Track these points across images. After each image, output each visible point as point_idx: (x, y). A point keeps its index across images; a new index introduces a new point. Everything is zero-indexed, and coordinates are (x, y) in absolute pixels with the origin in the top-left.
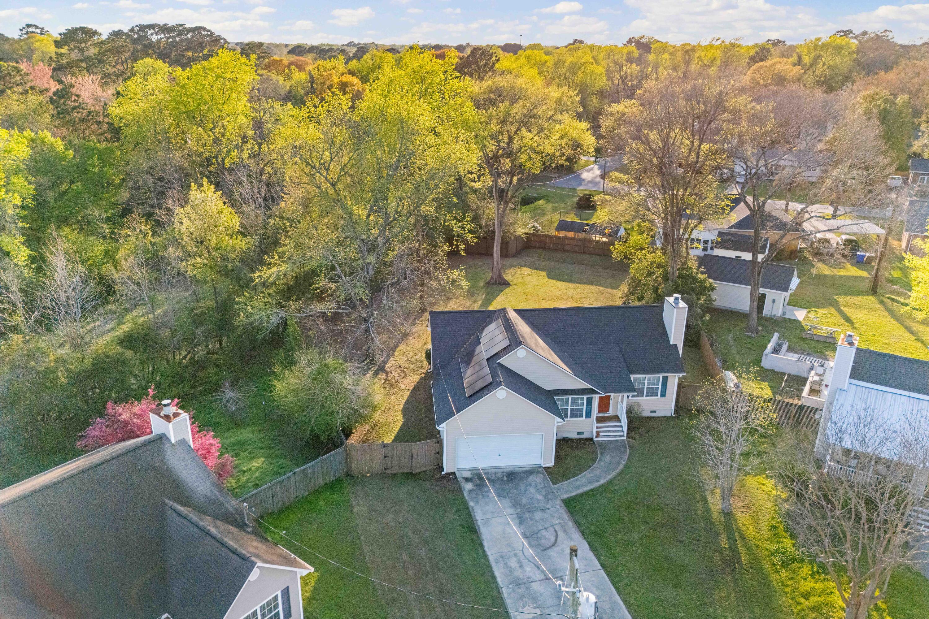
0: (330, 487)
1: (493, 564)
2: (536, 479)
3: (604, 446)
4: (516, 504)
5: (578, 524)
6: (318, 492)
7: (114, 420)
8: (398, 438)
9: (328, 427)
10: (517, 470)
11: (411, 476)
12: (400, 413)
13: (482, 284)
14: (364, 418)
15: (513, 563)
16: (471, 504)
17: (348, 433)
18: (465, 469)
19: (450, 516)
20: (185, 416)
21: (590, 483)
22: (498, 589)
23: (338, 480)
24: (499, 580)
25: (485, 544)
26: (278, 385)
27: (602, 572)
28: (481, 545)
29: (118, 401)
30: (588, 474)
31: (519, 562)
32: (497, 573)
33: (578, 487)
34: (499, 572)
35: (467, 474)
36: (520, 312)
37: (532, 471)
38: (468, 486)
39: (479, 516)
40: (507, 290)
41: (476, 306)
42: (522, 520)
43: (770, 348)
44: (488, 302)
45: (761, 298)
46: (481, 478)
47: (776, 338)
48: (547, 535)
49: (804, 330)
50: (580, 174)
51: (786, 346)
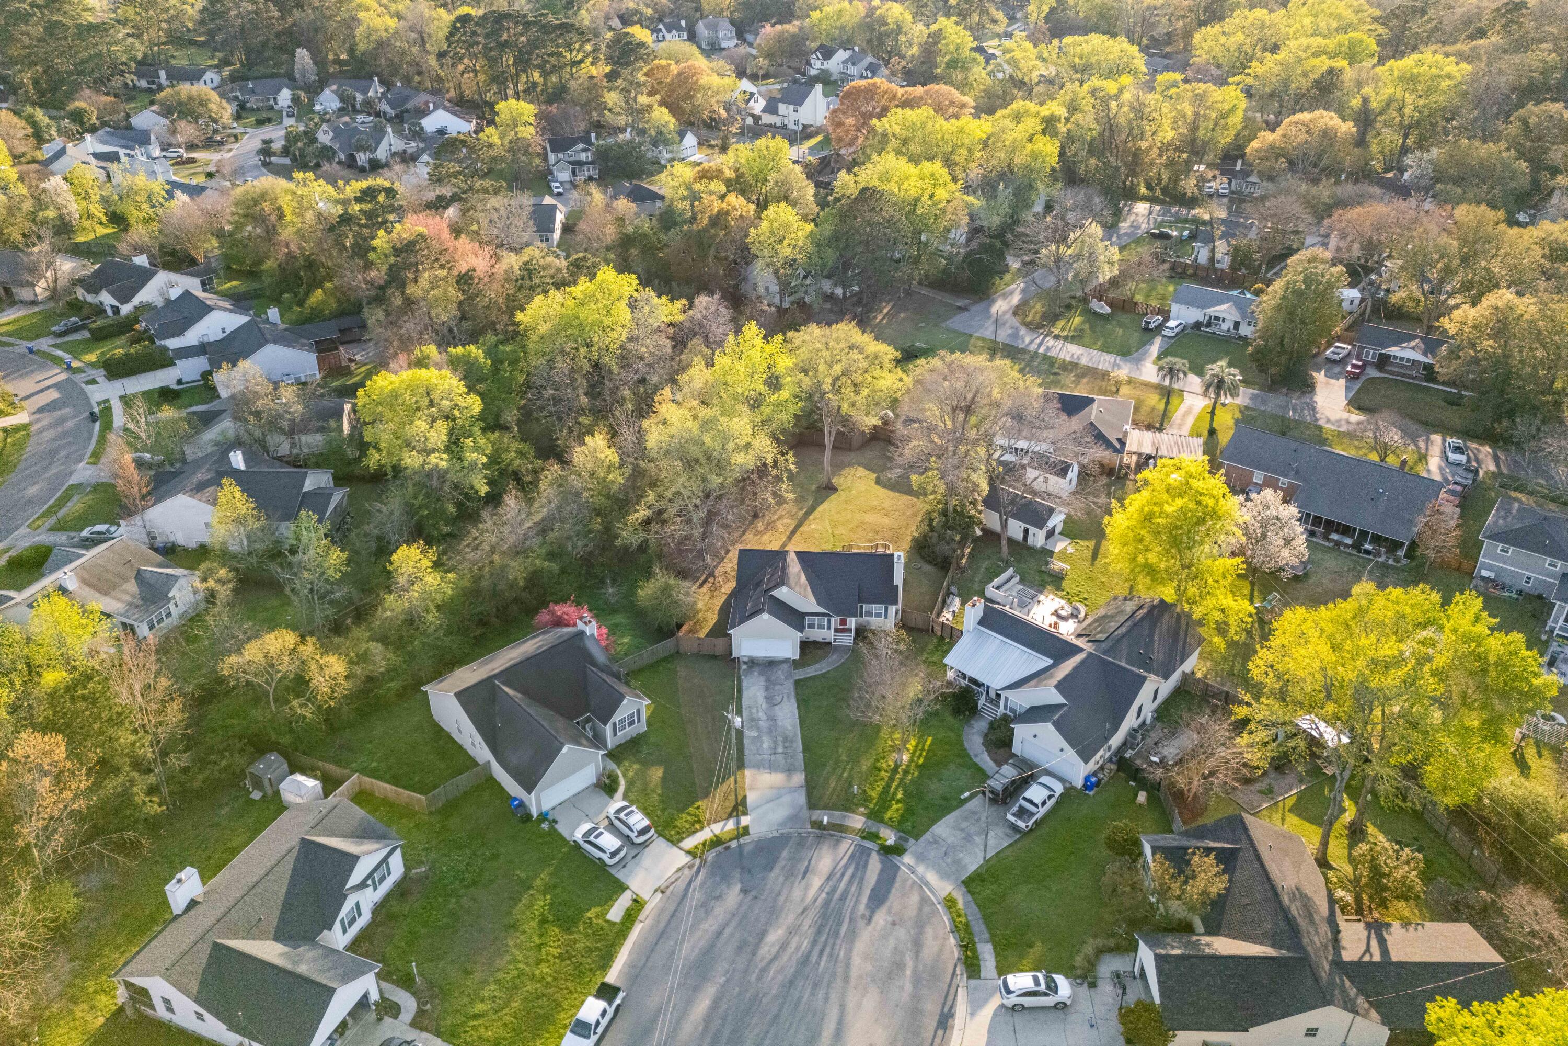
0: (666, 659)
2: (785, 666)
3: (837, 648)
4: (768, 680)
5: (797, 694)
6: (658, 662)
7: (553, 613)
8: (708, 635)
9: (668, 624)
10: (774, 659)
11: (714, 657)
13: (814, 487)
14: (689, 618)
16: (743, 678)
17: (679, 626)
18: (744, 657)
19: (729, 683)
20: (594, 623)
21: (816, 671)
23: (672, 656)
25: (743, 699)
26: (640, 592)
27: (798, 719)
29: (556, 603)
30: (817, 666)
31: (758, 710)
33: (807, 673)
35: (745, 660)
36: (798, 554)
37: (785, 661)
38: (744, 667)
39: (745, 684)
40: (833, 497)
41: (801, 513)
42: (767, 689)
43: (996, 581)
44: (812, 510)
45: (1026, 531)
46: (753, 663)
47: (1010, 571)
48: (778, 698)
49: (1048, 563)
50: (993, 301)
51: (1017, 579)
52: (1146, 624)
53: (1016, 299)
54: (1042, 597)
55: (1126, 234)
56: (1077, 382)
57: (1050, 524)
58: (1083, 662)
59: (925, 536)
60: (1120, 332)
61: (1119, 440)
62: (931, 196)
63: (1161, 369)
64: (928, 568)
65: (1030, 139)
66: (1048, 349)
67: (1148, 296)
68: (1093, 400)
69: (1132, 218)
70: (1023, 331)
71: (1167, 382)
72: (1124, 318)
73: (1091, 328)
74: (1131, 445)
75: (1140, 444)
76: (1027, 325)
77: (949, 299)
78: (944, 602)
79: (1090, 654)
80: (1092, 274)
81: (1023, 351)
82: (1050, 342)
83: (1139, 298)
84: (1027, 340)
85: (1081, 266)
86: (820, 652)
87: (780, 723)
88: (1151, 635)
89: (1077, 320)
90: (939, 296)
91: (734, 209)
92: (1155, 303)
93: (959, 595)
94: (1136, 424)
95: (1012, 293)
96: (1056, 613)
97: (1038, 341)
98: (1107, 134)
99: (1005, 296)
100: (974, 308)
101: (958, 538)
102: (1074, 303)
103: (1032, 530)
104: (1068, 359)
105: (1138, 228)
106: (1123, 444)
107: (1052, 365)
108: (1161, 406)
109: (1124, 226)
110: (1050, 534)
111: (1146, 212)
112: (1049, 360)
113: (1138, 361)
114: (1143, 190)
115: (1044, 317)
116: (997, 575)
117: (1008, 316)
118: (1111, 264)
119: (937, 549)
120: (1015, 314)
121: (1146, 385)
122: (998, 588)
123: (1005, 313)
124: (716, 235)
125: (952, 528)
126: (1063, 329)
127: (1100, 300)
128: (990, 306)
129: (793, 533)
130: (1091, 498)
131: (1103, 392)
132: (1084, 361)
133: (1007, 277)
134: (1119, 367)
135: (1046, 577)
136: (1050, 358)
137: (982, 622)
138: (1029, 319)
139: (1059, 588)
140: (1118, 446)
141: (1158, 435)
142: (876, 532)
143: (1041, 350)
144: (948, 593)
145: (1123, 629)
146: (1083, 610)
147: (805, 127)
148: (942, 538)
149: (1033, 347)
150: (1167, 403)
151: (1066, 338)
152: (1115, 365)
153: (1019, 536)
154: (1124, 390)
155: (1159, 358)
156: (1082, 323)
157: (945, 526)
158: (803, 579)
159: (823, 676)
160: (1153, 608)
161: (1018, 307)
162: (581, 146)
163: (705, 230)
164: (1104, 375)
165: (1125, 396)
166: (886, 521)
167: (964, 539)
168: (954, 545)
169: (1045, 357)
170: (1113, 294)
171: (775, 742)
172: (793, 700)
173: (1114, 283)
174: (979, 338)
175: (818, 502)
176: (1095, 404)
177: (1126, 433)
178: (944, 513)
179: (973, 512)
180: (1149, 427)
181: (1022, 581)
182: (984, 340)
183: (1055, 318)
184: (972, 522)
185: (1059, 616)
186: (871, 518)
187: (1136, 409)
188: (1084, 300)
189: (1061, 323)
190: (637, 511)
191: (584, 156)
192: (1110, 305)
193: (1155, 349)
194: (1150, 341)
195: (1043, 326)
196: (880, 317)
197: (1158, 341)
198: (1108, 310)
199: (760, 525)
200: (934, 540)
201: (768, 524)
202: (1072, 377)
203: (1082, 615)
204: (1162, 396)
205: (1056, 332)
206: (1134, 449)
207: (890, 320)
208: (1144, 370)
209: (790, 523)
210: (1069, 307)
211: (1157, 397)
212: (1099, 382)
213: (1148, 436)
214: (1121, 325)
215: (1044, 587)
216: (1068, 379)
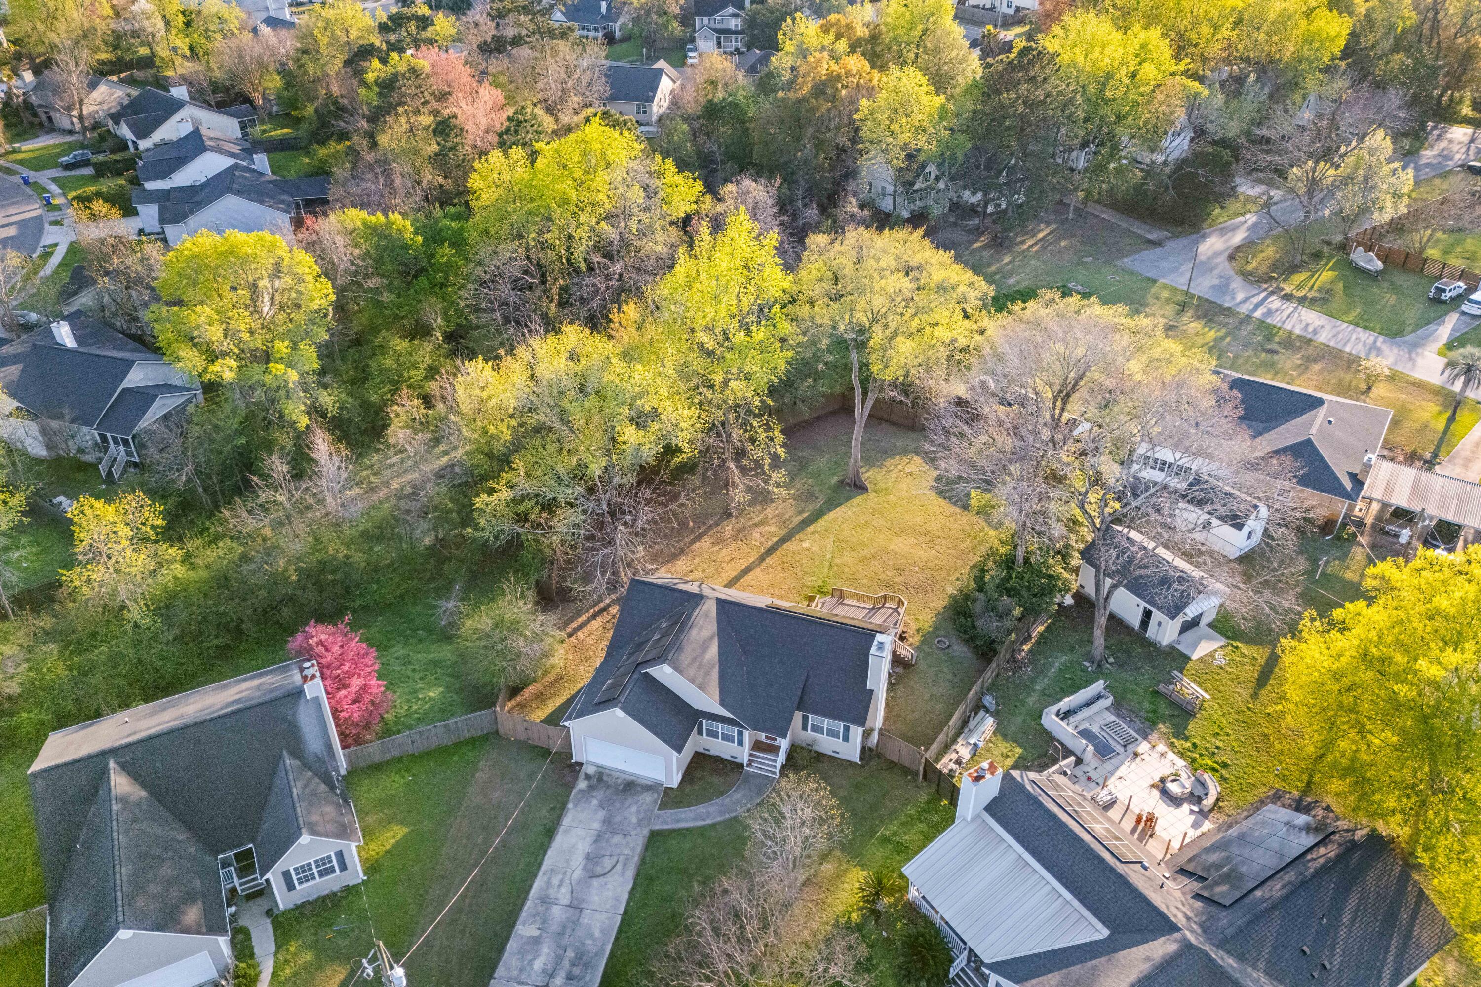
0: (472, 742)
1: (540, 874)
2: (648, 798)
3: (751, 778)
4: (608, 820)
5: (643, 861)
10: (640, 781)
12: (592, 669)
15: (555, 881)
16: (570, 806)
18: (593, 764)
19: (544, 812)
21: (695, 819)
22: (525, 899)
24: (533, 891)
25: (550, 853)
27: (619, 918)
28: (545, 852)
30: (701, 809)
31: (562, 881)
32: (536, 885)
33: (678, 821)
34: (538, 884)
35: (591, 770)
36: (722, 604)
37: (651, 787)
38: (582, 784)
39: (568, 820)
41: (797, 519)
42: (599, 838)
43: (1066, 703)
44: (817, 515)
45: (1147, 614)
46: (600, 779)
47: (1099, 686)
48: (608, 863)
49: (1170, 681)
50: (1204, 237)
51: (1109, 701)
52: (1330, 885)
53: (1238, 238)
54: (1143, 747)
55: (1428, 165)
56: (1304, 368)
57: (1191, 612)
58: (1166, 965)
59: (966, 597)
60: (1393, 299)
61: (1353, 476)
62: (1134, 75)
63: (1451, 364)
64: (961, 650)
65: (1309, 14)
66: (1270, 312)
67: (1447, 252)
68: (1319, 402)
69: (1443, 144)
70: (1237, 283)
71: (1458, 386)
72: (1403, 280)
73: (1346, 288)
74: (1374, 487)
75: (1389, 488)
76: (1246, 276)
77: (1138, 228)
78: (965, 722)
79: (1187, 947)
80: (1364, 211)
81: (1229, 312)
82: (1275, 302)
83: (1432, 253)
84: (1240, 296)
85: (1349, 198)
86: (716, 780)
87: (585, 920)
88: (1336, 909)
89: (1327, 275)
90: (1125, 222)
91: (848, 74)
92: (1457, 262)
93: (995, 714)
94: (1390, 453)
95: (1235, 229)
96: (1161, 787)
97: (1255, 300)
98: (1427, 26)
99: (1223, 231)
100: (1170, 245)
101: (1017, 612)
102: (1326, 250)
103: (1157, 615)
104: (1298, 331)
105: (1449, 158)
106: (1358, 483)
107: (1269, 338)
108: (1440, 424)
109: (1428, 155)
110: (1189, 626)
111: (1466, 139)
112: (1266, 329)
113: (1414, 346)
114: (1466, 110)
115: (1274, 267)
116: (1074, 689)
117: (1222, 258)
118: (1397, 196)
119: (979, 623)
120: (1231, 258)
121: (1420, 386)
122: (1066, 715)
123: (1217, 254)
124: (818, 108)
125: (1010, 592)
126: (1300, 286)
127: (1369, 249)
128: (1197, 242)
129: (771, 550)
130: (1267, 594)
131: (1342, 390)
132: (1323, 338)
133: (1234, 206)
134: (1379, 352)
135: (1163, 708)
136: (1269, 326)
137: (992, 808)
138: (1250, 267)
139: (1180, 732)
140: (1348, 485)
141: (1425, 476)
142: (900, 570)
143: (1258, 314)
144: (978, 707)
145: (1276, 890)
146: (1214, 789)
147: (1018, 9)
148: (991, 607)
149: (1244, 309)
150: (1452, 419)
151: (1302, 300)
152: (1373, 348)
153: (1135, 622)
154: (1380, 390)
155: (1450, 346)
156: (1333, 281)
157: (1004, 588)
158: (713, 651)
159: (701, 832)
160: (1351, 847)
161: (1238, 249)
162: (731, 10)
163: (805, 100)
164: (1352, 362)
165: (1383, 399)
166: (923, 554)
167: (1031, 612)
168: (1008, 623)
169: (1261, 324)
170: (1393, 243)
171: (559, 960)
172: (630, 874)
173: (1397, 226)
174: (1165, 287)
175: (832, 504)
176: (1323, 410)
177: (1368, 467)
178: (1009, 563)
179: (1059, 570)
180: (1412, 458)
181: (1116, 708)
182: (1174, 289)
183: (1294, 269)
184: (1052, 585)
185: (1166, 794)
186: (901, 545)
187: (1396, 423)
188: (1344, 247)
189: (1300, 277)
190: (491, 491)
191: (734, 23)
192: (1385, 260)
193: (1446, 329)
194: (1439, 319)
195: (1268, 279)
196: (1030, 242)
197: (1452, 321)
198: (1380, 265)
199: (728, 528)
200: (978, 607)
201: (742, 530)
202: (1297, 359)
203: (1209, 802)
204: (1445, 407)
205: (1288, 289)
206: (1377, 494)
207: (1043, 248)
208: (1420, 361)
209: (775, 531)
210: (1317, 256)
211: (1435, 408)
212: (1340, 373)
213: (1408, 474)
214: (1397, 290)
215: (1153, 724)
216: (1289, 361)
